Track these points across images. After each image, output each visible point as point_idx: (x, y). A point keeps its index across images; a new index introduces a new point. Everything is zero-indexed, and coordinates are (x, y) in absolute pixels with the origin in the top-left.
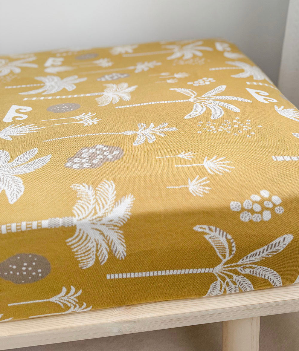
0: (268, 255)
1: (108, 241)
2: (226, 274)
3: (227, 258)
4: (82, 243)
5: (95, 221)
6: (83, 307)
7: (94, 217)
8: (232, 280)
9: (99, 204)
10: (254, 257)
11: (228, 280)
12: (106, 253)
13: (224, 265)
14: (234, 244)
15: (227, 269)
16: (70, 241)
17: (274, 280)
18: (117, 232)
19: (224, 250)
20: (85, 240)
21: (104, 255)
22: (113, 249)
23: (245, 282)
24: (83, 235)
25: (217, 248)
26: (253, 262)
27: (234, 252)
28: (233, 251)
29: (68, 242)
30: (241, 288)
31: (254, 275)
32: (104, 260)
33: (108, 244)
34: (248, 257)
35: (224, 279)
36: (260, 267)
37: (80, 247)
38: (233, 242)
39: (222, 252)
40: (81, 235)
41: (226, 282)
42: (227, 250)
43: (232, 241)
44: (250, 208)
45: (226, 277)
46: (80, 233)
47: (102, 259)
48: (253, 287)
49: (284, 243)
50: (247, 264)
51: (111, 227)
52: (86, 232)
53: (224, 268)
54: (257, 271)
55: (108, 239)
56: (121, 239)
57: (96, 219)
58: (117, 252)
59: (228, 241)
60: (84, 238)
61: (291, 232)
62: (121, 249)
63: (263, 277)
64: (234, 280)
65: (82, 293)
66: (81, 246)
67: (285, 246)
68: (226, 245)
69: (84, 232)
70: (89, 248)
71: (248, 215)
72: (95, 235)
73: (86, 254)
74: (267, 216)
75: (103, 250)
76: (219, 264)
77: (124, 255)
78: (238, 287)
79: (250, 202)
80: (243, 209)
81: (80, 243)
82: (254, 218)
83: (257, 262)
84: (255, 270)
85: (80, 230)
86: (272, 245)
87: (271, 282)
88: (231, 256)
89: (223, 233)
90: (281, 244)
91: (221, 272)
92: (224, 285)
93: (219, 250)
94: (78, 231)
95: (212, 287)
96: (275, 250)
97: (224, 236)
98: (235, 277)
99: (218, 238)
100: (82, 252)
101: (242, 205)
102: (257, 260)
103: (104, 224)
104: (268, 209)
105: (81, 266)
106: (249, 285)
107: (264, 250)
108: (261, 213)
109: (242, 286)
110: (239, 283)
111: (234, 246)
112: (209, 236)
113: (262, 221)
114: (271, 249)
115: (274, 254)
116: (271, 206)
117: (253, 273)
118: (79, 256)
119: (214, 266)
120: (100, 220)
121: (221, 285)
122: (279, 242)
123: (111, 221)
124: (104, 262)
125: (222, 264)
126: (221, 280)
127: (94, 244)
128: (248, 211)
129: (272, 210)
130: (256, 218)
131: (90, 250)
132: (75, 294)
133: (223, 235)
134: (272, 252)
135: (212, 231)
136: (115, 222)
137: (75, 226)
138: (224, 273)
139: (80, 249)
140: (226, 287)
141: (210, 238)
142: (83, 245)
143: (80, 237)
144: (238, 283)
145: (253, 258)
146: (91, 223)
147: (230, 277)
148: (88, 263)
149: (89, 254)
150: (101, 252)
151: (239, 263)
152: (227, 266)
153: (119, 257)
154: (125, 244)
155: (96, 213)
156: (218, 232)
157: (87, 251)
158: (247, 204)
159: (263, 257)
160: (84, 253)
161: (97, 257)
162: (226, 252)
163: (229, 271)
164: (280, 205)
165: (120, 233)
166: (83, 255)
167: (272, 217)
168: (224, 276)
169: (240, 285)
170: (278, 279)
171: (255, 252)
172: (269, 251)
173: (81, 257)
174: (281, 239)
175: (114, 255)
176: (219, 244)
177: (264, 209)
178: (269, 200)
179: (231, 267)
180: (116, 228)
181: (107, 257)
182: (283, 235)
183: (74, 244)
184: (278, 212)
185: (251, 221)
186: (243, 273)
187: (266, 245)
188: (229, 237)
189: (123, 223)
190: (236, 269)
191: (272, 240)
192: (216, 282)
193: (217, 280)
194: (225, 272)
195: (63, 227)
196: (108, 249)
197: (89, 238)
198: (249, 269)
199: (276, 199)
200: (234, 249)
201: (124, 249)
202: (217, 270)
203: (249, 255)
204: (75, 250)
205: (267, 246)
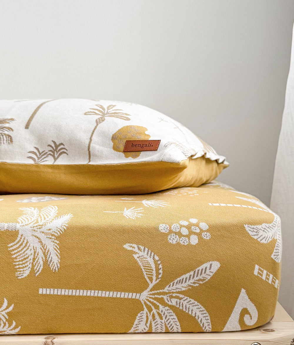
0: (194, 283)
1: (45, 250)
2: (152, 303)
3: (154, 282)
4: (22, 250)
5: (35, 228)
6: (12, 327)
7: (35, 225)
8: (158, 311)
9: (41, 218)
10: (180, 284)
11: (154, 311)
12: (42, 263)
13: (151, 290)
14: (160, 266)
15: (153, 296)
16: (11, 246)
17: (202, 319)
18: (54, 242)
19: (151, 272)
20: (25, 247)
21: (40, 265)
22: (48, 259)
23: (172, 317)
24: (23, 241)
25: (144, 269)
26: (180, 290)
27: (160, 276)
28: (160, 274)
29: (9, 247)
30: (167, 324)
31: (180, 308)
32: (38, 271)
33: (44, 253)
34: (175, 284)
35: (150, 310)
36: (187, 299)
37: (19, 254)
38: (159, 264)
39: (149, 274)
40: (22, 240)
41: (152, 313)
42: (154, 272)
43: (159, 262)
44: (178, 230)
45: (153, 308)
46: (21, 238)
47: (38, 269)
48: (179, 326)
49: (211, 270)
50: (173, 293)
51: (49, 236)
52: (26, 238)
53: (150, 294)
54: (184, 303)
55: (45, 248)
56: (57, 249)
57: (36, 226)
58: (52, 263)
59: (155, 262)
60: (24, 245)
61: (218, 260)
62: (55, 260)
63: (190, 313)
64: (160, 312)
65: (13, 309)
66: (21, 253)
67: (211, 274)
68: (153, 266)
69: (24, 239)
70: (27, 256)
71: (176, 237)
72: (34, 243)
73: (24, 262)
74: (194, 240)
75: (40, 259)
76: (146, 289)
77: (58, 267)
78: (164, 322)
79: (178, 225)
80: (171, 232)
81: (20, 249)
82: (181, 241)
83: (184, 291)
84: (182, 301)
85: (22, 236)
86: (198, 270)
87: (199, 320)
88: (158, 281)
89: (151, 254)
90: (208, 271)
91: (148, 300)
92: (150, 318)
93: (146, 271)
94: (19, 236)
95: (139, 318)
96: (201, 277)
97: (152, 257)
98: (161, 307)
99: (146, 258)
100: (20, 259)
101: (170, 228)
102: (184, 289)
103: (43, 232)
104: (195, 233)
105: (17, 275)
106: (176, 323)
107: (190, 276)
108: (188, 236)
109: (168, 321)
110: (166, 318)
111: (161, 268)
112: (138, 255)
113: (189, 245)
114: (197, 276)
115: (201, 282)
116: (198, 231)
117: (180, 306)
118: (17, 263)
119: (141, 291)
120: (40, 228)
121: (147, 317)
122: (206, 268)
123: (50, 230)
124: (38, 273)
125: (149, 289)
126: (147, 311)
127: (33, 251)
128: (176, 233)
129: (199, 235)
130: (184, 241)
131: (28, 257)
132: (6, 309)
133: (151, 255)
134: (199, 280)
135: (141, 251)
136: (53, 232)
137: (18, 230)
138: (150, 301)
139: (19, 255)
140: (152, 320)
141: (138, 257)
142: (23, 251)
143: (20, 242)
144: (164, 318)
145: (179, 286)
146: (32, 230)
147: (157, 307)
148: (25, 272)
149: (27, 262)
150: (37, 262)
151: (166, 290)
152: (154, 292)
153: (53, 268)
154: (60, 256)
155: (37, 222)
156: (146, 252)
157: (25, 259)
158: (175, 227)
159: (189, 286)
160: (22, 260)
161: (33, 266)
162: (153, 275)
163: (155, 299)
164: (207, 231)
165: (56, 243)
166: (21, 263)
167: (199, 241)
168: (151, 305)
169: (166, 321)
170: (207, 318)
171: (181, 278)
172: (196, 278)
173: (19, 265)
174: (207, 265)
175: (49, 266)
176: (146, 265)
177: (191, 233)
178: (197, 225)
179: (158, 294)
180: (53, 237)
181: (42, 267)
182: (209, 261)
183: (15, 249)
184: (205, 238)
185: (178, 244)
186: (170, 303)
187: (192, 270)
188: (157, 258)
189: (60, 233)
190: (162, 298)
191: (199, 266)
192: (142, 312)
193: (143, 310)
194: (152, 300)
195: (7, 230)
196: (44, 258)
197: (28, 245)
198: (175, 299)
199: (204, 226)
200: (161, 271)
201: (58, 260)
202: (144, 296)
203: (176, 281)
204: (14, 256)
205: (193, 272)
